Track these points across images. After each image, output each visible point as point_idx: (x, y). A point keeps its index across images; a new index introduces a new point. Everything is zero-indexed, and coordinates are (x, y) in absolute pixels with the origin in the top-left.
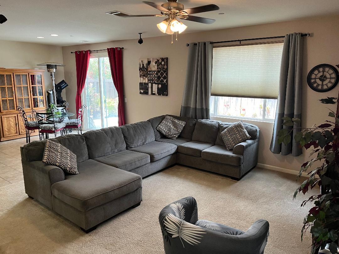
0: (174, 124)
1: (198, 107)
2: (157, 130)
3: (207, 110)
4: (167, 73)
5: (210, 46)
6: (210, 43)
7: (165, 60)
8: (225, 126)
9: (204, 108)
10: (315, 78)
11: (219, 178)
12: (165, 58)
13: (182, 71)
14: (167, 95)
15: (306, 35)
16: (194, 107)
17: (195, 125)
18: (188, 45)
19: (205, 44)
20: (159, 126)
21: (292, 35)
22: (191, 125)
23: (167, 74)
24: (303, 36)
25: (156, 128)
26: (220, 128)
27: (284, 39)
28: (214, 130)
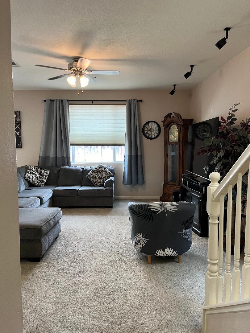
0: (39, 172)
1: (59, 155)
2: (25, 179)
3: (68, 158)
4: (20, 125)
5: (67, 103)
6: (67, 101)
7: (18, 114)
8: (89, 169)
9: (65, 156)
10: (147, 130)
11: (97, 209)
12: (18, 111)
13: (38, 124)
14: (21, 147)
15: (140, 101)
16: (54, 156)
17: (59, 171)
18: (45, 101)
19: (62, 101)
20: (27, 175)
21: (132, 100)
22: (56, 172)
23: (20, 127)
24: (138, 101)
25: (24, 177)
26: (84, 171)
27: (127, 103)
28: (80, 173)
